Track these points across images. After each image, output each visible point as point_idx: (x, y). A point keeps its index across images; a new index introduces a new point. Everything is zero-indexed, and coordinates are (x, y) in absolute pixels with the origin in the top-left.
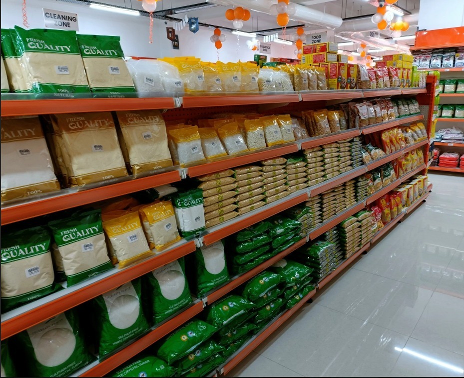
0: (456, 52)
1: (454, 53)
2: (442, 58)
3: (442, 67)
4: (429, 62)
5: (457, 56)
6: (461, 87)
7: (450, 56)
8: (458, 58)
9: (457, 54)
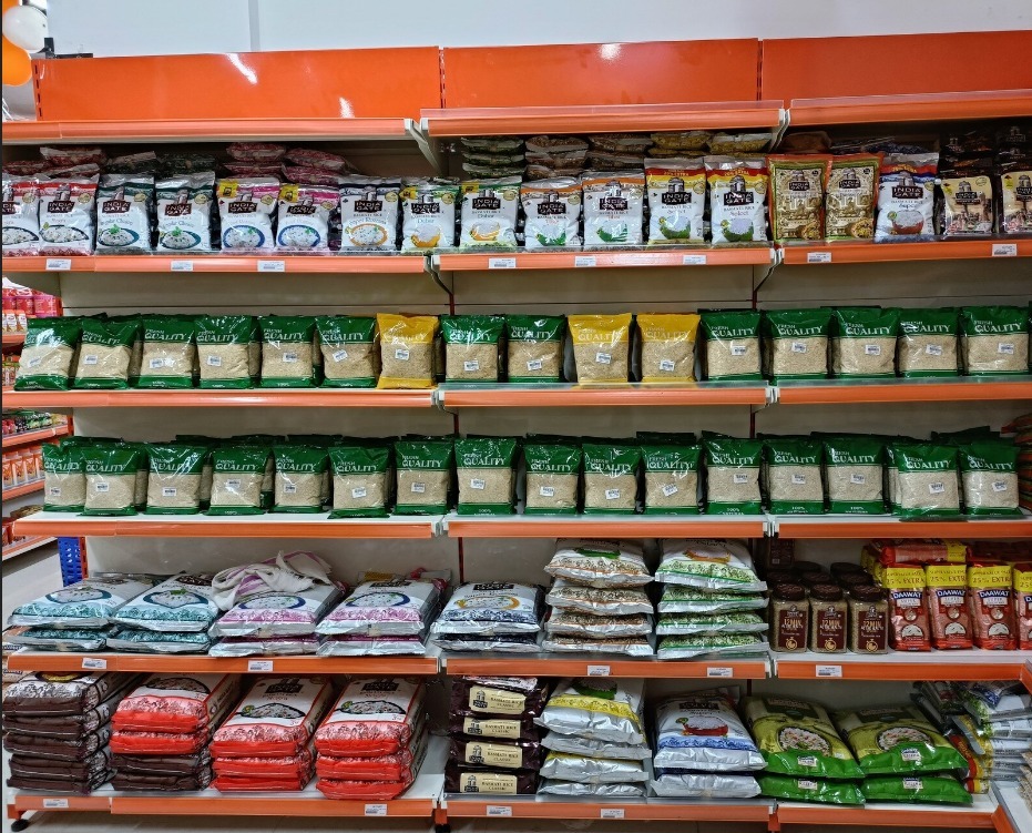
0: (223, 174)
1: (209, 177)
2: (153, 199)
3: (160, 247)
4: (87, 219)
5: (227, 194)
6: (277, 354)
7: (191, 192)
8: (227, 201)
9: (223, 185)
